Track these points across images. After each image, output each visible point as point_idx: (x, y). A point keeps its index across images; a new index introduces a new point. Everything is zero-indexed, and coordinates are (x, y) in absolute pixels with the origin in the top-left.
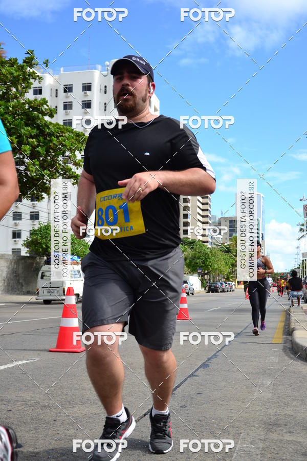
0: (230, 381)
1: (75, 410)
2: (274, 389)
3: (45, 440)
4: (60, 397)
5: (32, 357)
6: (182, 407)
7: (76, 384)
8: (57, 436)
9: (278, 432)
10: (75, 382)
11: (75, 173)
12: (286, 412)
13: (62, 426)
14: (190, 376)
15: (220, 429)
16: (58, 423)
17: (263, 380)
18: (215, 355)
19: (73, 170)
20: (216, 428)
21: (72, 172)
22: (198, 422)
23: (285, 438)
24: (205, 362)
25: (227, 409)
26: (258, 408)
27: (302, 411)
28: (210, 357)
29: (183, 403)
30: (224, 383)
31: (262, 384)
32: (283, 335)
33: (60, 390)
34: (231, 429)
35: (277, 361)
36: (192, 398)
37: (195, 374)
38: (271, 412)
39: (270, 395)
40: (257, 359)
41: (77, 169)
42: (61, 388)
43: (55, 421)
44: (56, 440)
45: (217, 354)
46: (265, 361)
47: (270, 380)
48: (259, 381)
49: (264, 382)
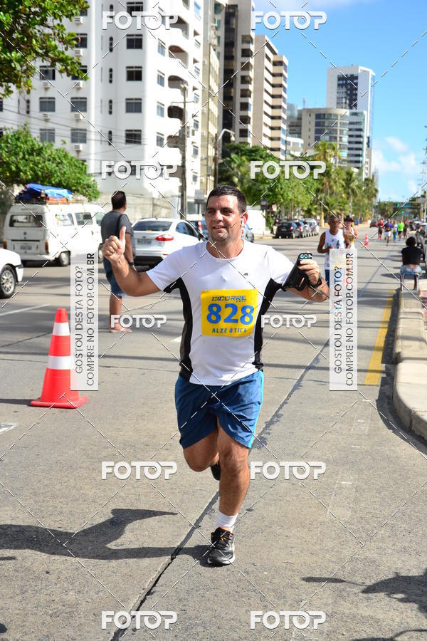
0: (294, 479)
2: (356, 501)
3: (36, 614)
4: (52, 517)
5: (6, 421)
7: (74, 487)
8: (53, 606)
9: (352, 597)
10: (72, 482)
11: (63, 53)
12: (367, 554)
13: (58, 586)
15: (273, 590)
16: (52, 578)
17: (342, 479)
18: (277, 415)
19: (59, 49)
20: (268, 589)
21: (59, 52)
23: (360, 612)
24: (261, 434)
25: (286, 547)
26: (330, 544)
27: (390, 551)
28: (269, 419)
31: (341, 488)
32: (382, 362)
33: (51, 503)
34: (288, 592)
35: (366, 432)
38: (347, 553)
39: (349, 513)
41: (66, 49)
42: (53, 497)
43: (47, 573)
44: (51, 616)
45: (280, 412)
46: (350, 430)
47: (352, 478)
48: (336, 480)
49: (343, 483)
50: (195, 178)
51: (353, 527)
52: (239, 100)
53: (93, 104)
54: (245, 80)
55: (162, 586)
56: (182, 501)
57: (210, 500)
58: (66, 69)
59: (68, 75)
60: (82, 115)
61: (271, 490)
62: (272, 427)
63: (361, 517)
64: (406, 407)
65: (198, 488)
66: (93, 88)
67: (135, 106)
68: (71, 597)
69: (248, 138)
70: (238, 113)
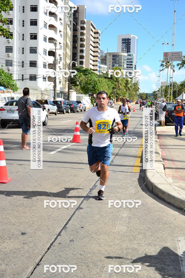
0: (102, 214)
1: (5, 245)
2: (129, 223)
6: (71, 241)
7: (5, 218)
11: (2, 27)
12: (133, 246)
14: (77, 209)
15: (92, 262)
17: (123, 213)
18: (95, 186)
20: (90, 262)
22: (80, 256)
24: (88, 194)
26: (117, 242)
27: (143, 245)
28: (91, 187)
29: (72, 238)
30: (98, 216)
31: (122, 217)
34: (99, 263)
35: (133, 193)
36: (78, 232)
37: (81, 206)
38: (124, 245)
39: (126, 228)
40: (121, 190)
41: (3, 25)
45: (96, 184)
46: (126, 192)
47: (127, 213)
48: (120, 214)
49: (123, 215)
50: (60, 82)
51: (127, 234)
52: (79, 48)
53: (15, 49)
54: (82, 40)
55: (43, 261)
56: (53, 224)
57: (65, 223)
58: (3, 34)
59: (4, 37)
60: (10, 54)
61: (92, 218)
62: (92, 191)
63: (131, 230)
64: (150, 182)
65: (60, 218)
66: (15, 42)
67: (33, 50)
68: (3, 267)
69: (84, 65)
70: (79, 54)
